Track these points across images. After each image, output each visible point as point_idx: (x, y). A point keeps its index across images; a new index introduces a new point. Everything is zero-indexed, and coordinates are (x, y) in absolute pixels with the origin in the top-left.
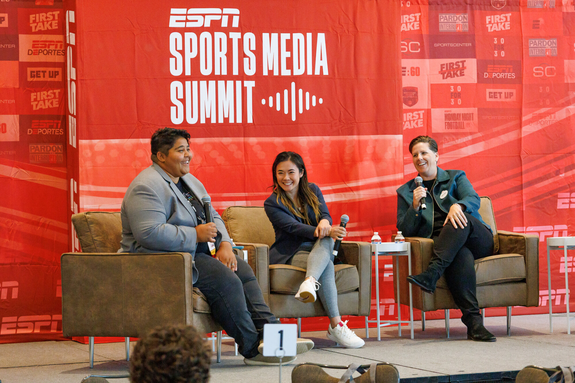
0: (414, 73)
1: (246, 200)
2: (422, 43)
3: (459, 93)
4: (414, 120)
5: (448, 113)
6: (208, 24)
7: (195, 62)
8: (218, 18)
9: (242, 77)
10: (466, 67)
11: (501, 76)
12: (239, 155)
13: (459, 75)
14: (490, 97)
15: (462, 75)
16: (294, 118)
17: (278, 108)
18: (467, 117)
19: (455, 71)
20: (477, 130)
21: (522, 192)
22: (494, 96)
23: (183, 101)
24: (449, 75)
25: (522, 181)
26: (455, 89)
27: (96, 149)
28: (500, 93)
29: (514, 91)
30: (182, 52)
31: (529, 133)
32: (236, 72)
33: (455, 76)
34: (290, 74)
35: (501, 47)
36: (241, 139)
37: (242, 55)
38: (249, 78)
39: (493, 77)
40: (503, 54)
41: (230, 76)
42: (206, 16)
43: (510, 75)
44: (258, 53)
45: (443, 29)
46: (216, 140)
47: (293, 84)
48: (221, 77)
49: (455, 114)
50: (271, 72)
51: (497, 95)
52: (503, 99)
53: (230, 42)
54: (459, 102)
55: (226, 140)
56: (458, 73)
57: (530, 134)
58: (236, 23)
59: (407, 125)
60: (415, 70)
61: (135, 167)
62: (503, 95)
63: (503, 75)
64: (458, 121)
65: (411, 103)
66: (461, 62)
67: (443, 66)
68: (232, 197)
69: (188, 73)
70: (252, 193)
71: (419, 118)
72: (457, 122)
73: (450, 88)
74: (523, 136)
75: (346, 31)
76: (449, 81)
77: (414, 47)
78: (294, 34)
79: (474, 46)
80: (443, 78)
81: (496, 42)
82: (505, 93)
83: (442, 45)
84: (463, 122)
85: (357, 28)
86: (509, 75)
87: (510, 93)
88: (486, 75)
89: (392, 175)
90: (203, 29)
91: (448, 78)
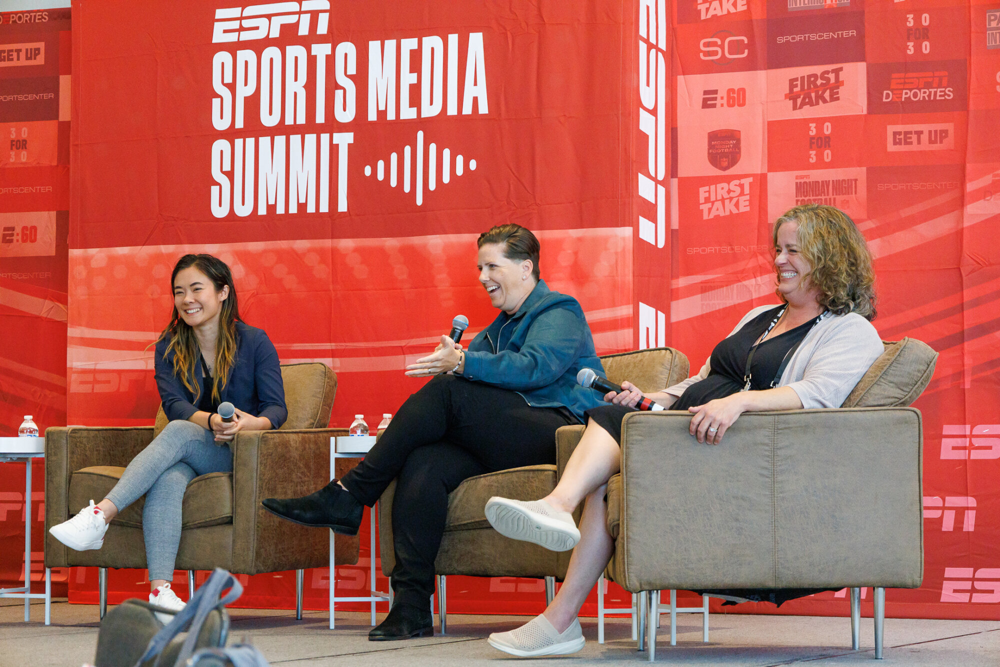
0: (734, 101)
1: (332, 357)
2: (751, 38)
3: (828, 137)
4: (731, 199)
5: (802, 181)
6: (275, 33)
7: (253, 103)
8: (292, 19)
9: (332, 126)
10: (843, 82)
11: (921, 96)
12: (321, 271)
13: (828, 98)
14: (895, 143)
15: (834, 98)
16: (419, 201)
17: (394, 183)
18: (843, 187)
19: (820, 92)
20: (865, 217)
21: (963, 349)
22: (905, 140)
23: (230, 175)
24: (807, 100)
25: (963, 323)
26: (820, 128)
27: (94, 264)
28: (919, 133)
29: (950, 127)
30: (232, 87)
31: (983, 218)
32: (320, 118)
33: (820, 102)
34: (415, 117)
35: (920, 33)
36: (327, 243)
37: (332, 86)
38: (343, 128)
39: (903, 100)
40: (926, 47)
41: (310, 127)
42: (273, 18)
43: (941, 92)
44: (361, 79)
45: (796, 5)
46: (283, 244)
47: (420, 135)
48: (296, 129)
49: (818, 182)
50: (382, 114)
51: (910, 138)
52: (925, 146)
53: (312, 61)
54: (828, 155)
55: (301, 245)
56: (827, 95)
57: (987, 221)
58: (323, 28)
59: (718, 210)
60: (736, 95)
61: (152, 295)
62: (925, 137)
63: (925, 93)
64: (823, 198)
65: (725, 164)
66: (833, 71)
67: (795, 83)
68: (307, 350)
69: (240, 124)
70: (343, 344)
71: (742, 194)
72: (821, 199)
73: (809, 129)
74: (966, 224)
75: (523, 24)
76: (807, 112)
77: (735, 47)
78: (424, 39)
79: (861, 36)
80: (795, 108)
81: (911, 23)
82: (930, 132)
83: (793, 38)
84: (835, 199)
85: (542, 18)
86: (938, 93)
87: (942, 131)
88: (887, 96)
89: (608, 309)
90: (267, 42)
91: (804, 107)
